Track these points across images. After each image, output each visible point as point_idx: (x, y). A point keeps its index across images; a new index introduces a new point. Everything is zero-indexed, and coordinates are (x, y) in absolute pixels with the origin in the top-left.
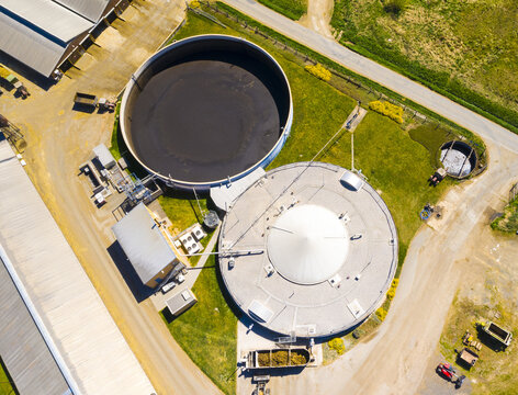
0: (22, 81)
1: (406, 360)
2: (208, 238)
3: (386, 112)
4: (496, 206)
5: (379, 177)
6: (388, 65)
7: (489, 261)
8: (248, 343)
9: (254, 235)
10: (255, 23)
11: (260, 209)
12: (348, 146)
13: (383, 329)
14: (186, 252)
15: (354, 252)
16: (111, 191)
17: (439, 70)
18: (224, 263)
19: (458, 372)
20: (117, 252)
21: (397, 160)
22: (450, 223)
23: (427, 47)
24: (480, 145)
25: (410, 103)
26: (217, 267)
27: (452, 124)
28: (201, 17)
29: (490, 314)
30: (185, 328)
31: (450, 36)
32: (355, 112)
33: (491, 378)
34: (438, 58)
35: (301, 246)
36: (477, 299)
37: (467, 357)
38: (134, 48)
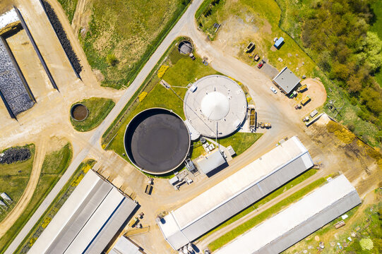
0: (137, 215)
1: (255, 78)
2: (209, 142)
3: (163, 73)
4: (205, 37)
5: (191, 78)
6: (141, 69)
7: (225, 44)
8: (246, 129)
9: (210, 125)
10: (115, 121)
11: (201, 123)
12: (177, 88)
13: (245, 84)
14: (213, 149)
15: (220, 91)
16: (187, 178)
17: (146, 48)
18: (220, 136)
19: (260, 61)
20: (210, 174)
21: (184, 71)
22: (209, 55)
23: (134, 51)
24: (180, 38)
25: (159, 62)
26: (219, 139)
27: (170, 47)
28: (110, 144)
29: (243, 47)
30: (239, 150)
31: (130, 41)
32: (162, 84)
33: (263, 51)
34: (139, 48)
35: (218, 108)
36: (238, 51)
37: (257, 58)
38: (124, 171)
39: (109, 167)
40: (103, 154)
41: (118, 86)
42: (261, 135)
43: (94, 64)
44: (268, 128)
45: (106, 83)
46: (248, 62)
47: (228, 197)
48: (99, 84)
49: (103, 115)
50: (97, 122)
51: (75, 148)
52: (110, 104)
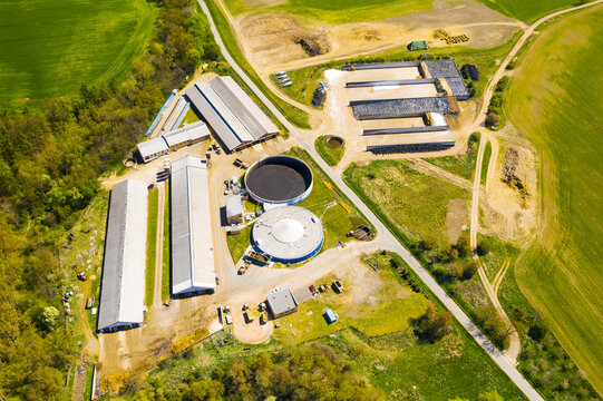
0: (220, 149)
1: (301, 279)
3: (344, 206)
4: (367, 253)
5: (328, 225)
6: (356, 194)
7: (352, 268)
9: (272, 221)
10: (314, 162)
12: (323, 211)
15: (302, 239)
17: (376, 202)
19: (317, 290)
20: (223, 210)
21: (338, 223)
22: (345, 250)
23: (376, 194)
24: (375, 232)
26: (253, 226)
29: (341, 282)
31: (388, 194)
32: (333, 203)
33: (328, 298)
34: (378, 198)
36: (339, 276)
37: (323, 288)
39: (275, 146)
41: (347, 173)
42: (235, 263)
43: (375, 164)
45: (353, 166)
46: (321, 280)
48: (356, 162)
49: (325, 156)
50: (321, 150)
52: (332, 163)
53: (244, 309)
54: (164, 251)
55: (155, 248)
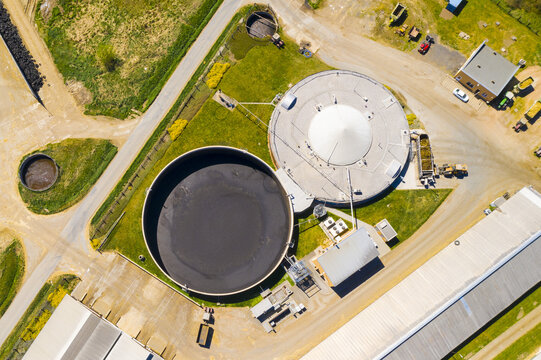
1: (417, 74)
2: (332, 215)
3: (218, 78)
5: (279, 84)
6: (170, 74)
7: (343, 13)
8: (411, 182)
9: (334, 175)
11: (311, 172)
12: (250, 107)
13: (396, 89)
14: (345, 231)
15: (346, 102)
16: (291, 301)
17: (178, 32)
18: (358, 198)
19: (422, 40)
20: (343, 289)
21: (264, 70)
22: (314, 38)
23: (154, 39)
24: (248, 9)
25: (208, 58)
26: (358, 205)
27: (228, 27)
28: (110, 238)
29: (381, 17)
30: (403, 228)
31: (144, 20)
32: (218, 100)
33: (425, 21)
34: (164, 33)
36: (372, 25)
37: (415, 34)
38: (143, 298)
39: (108, 290)
40: (95, 260)
41: (122, 112)
42: (448, 192)
43: (69, 69)
44: (461, 174)
45: (96, 108)
46: (396, 45)
47: (396, 337)
48: (80, 110)
49: (92, 174)
50: (78, 190)
51: (30, 253)
52: (108, 150)
53: (524, 128)
54: (495, 336)
55: (528, 335)
